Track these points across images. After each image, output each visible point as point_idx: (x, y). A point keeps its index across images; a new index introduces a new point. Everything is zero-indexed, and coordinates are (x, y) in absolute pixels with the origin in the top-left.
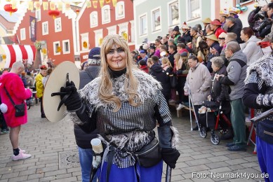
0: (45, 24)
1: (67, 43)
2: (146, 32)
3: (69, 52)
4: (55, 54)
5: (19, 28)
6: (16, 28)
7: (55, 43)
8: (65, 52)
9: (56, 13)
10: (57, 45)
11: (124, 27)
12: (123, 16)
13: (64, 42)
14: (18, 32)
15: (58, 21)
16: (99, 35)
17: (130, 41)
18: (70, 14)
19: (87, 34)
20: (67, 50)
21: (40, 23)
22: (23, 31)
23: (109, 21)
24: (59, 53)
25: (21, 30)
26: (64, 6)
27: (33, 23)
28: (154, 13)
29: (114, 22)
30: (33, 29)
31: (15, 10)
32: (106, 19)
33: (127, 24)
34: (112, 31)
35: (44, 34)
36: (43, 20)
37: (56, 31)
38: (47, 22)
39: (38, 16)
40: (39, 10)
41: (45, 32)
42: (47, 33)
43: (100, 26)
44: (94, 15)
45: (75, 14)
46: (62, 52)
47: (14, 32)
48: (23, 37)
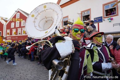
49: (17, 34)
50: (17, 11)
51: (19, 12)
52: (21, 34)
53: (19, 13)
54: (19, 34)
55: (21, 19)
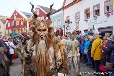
0: (18, 22)
1: (25, 29)
3: (26, 32)
13: (24, 28)
20: (25, 31)
21: (16, 21)
25: (9, 23)
27: (13, 21)
30: (13, 23)
37: (21, 24)
42: (18, 25)
46: (23, 32)
47: (6, 24)
48: (9, 26)
50: (37, 8)
51: (38, 8)
53: (39, 10)
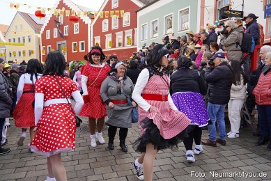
0: (66, 27)
1: (82, 44)
2: (146, 38)
3: (84, 51)
4: (73, 51)
5: (45, 30)
6: (43, 29)
7: (73, 43)
8: (81, 51)
9: (75, 20)
10: (75, 44)
11: (129, 33)
12: (129, 24)
13: (80, 42)
14: (44, 32)
15: (76, 25)
16: (109, 38)
17: (133, 44)
18: (87, 20)
19: (99, 37)
20: (83, 49)
21: (63, 26)
22: (48, 32)
23: (117, 27)
24: (76, 52)
26: (82, 13)
28: (153, 23)
29: (121, 28)
31: (43, 16)
32: (115, 26)
33: (132, 30)
34: (119, 36)
35: (65, 35)
36: (64, 24)
37: (75, 33)
38: (68, 26)
39: (61, 20)
40: (62, 16)
41: (66, 34)
43: (110, 31)
44: (105, 22)
45: (90, 21)
46: (78, 51)
47: (41, 32)
48: (48, 37)
49: (115, 46)
52: (123, 46)
54: (120, 44)
55: (122, 11)
